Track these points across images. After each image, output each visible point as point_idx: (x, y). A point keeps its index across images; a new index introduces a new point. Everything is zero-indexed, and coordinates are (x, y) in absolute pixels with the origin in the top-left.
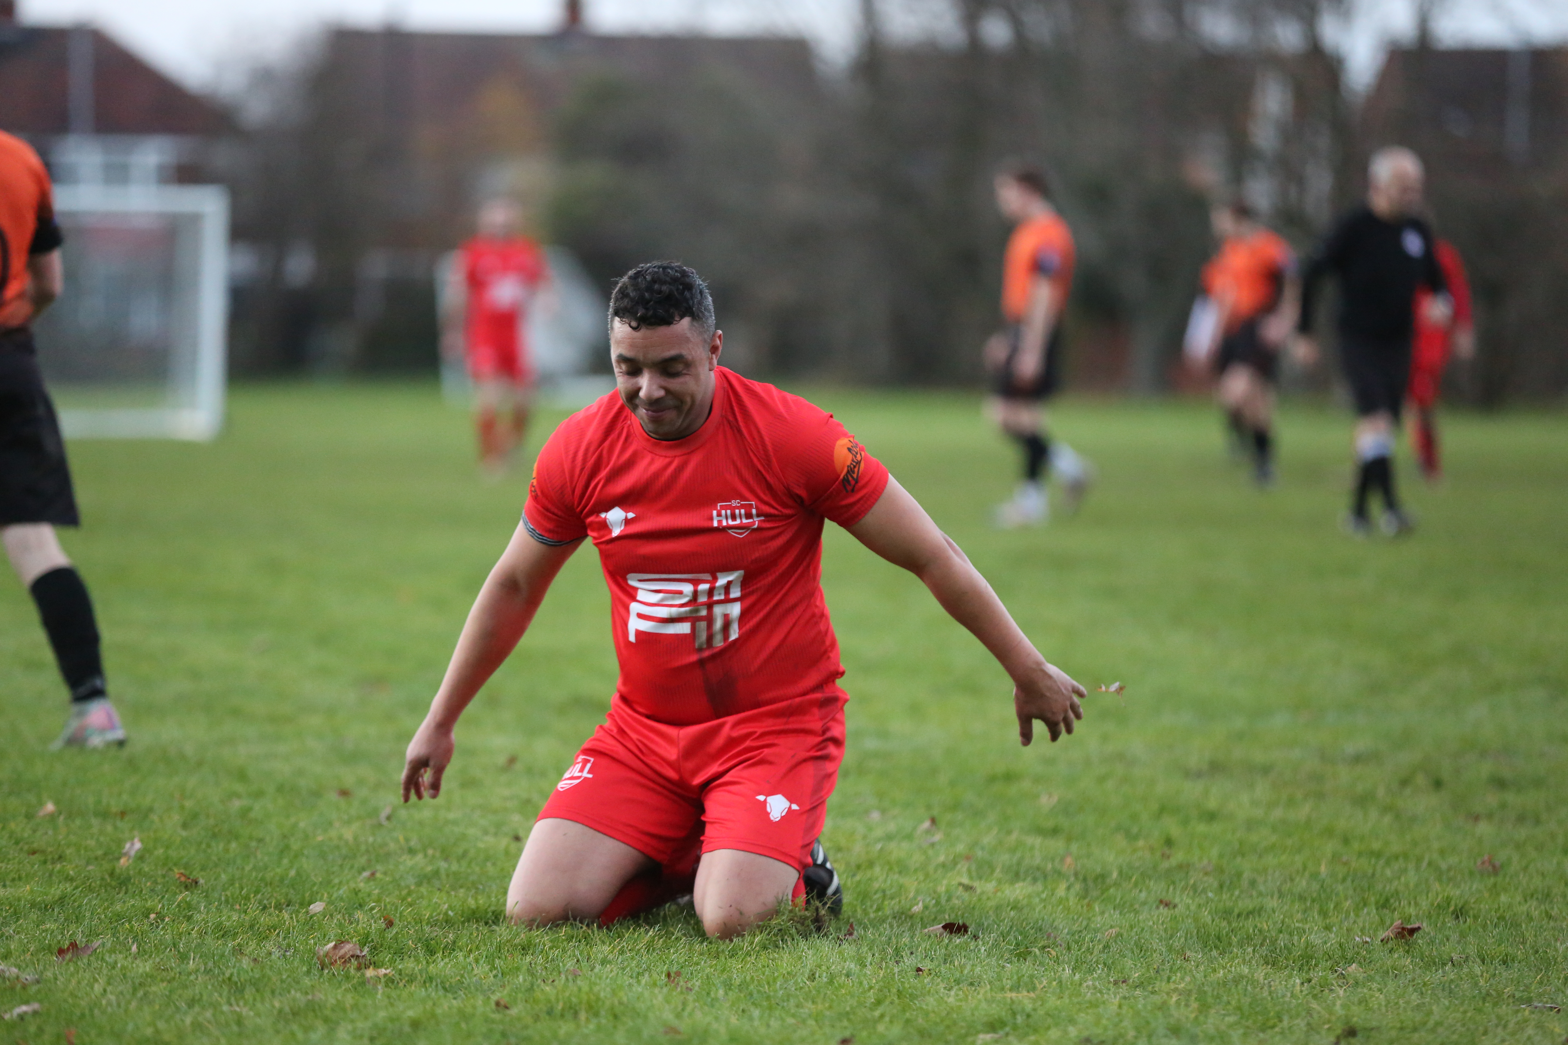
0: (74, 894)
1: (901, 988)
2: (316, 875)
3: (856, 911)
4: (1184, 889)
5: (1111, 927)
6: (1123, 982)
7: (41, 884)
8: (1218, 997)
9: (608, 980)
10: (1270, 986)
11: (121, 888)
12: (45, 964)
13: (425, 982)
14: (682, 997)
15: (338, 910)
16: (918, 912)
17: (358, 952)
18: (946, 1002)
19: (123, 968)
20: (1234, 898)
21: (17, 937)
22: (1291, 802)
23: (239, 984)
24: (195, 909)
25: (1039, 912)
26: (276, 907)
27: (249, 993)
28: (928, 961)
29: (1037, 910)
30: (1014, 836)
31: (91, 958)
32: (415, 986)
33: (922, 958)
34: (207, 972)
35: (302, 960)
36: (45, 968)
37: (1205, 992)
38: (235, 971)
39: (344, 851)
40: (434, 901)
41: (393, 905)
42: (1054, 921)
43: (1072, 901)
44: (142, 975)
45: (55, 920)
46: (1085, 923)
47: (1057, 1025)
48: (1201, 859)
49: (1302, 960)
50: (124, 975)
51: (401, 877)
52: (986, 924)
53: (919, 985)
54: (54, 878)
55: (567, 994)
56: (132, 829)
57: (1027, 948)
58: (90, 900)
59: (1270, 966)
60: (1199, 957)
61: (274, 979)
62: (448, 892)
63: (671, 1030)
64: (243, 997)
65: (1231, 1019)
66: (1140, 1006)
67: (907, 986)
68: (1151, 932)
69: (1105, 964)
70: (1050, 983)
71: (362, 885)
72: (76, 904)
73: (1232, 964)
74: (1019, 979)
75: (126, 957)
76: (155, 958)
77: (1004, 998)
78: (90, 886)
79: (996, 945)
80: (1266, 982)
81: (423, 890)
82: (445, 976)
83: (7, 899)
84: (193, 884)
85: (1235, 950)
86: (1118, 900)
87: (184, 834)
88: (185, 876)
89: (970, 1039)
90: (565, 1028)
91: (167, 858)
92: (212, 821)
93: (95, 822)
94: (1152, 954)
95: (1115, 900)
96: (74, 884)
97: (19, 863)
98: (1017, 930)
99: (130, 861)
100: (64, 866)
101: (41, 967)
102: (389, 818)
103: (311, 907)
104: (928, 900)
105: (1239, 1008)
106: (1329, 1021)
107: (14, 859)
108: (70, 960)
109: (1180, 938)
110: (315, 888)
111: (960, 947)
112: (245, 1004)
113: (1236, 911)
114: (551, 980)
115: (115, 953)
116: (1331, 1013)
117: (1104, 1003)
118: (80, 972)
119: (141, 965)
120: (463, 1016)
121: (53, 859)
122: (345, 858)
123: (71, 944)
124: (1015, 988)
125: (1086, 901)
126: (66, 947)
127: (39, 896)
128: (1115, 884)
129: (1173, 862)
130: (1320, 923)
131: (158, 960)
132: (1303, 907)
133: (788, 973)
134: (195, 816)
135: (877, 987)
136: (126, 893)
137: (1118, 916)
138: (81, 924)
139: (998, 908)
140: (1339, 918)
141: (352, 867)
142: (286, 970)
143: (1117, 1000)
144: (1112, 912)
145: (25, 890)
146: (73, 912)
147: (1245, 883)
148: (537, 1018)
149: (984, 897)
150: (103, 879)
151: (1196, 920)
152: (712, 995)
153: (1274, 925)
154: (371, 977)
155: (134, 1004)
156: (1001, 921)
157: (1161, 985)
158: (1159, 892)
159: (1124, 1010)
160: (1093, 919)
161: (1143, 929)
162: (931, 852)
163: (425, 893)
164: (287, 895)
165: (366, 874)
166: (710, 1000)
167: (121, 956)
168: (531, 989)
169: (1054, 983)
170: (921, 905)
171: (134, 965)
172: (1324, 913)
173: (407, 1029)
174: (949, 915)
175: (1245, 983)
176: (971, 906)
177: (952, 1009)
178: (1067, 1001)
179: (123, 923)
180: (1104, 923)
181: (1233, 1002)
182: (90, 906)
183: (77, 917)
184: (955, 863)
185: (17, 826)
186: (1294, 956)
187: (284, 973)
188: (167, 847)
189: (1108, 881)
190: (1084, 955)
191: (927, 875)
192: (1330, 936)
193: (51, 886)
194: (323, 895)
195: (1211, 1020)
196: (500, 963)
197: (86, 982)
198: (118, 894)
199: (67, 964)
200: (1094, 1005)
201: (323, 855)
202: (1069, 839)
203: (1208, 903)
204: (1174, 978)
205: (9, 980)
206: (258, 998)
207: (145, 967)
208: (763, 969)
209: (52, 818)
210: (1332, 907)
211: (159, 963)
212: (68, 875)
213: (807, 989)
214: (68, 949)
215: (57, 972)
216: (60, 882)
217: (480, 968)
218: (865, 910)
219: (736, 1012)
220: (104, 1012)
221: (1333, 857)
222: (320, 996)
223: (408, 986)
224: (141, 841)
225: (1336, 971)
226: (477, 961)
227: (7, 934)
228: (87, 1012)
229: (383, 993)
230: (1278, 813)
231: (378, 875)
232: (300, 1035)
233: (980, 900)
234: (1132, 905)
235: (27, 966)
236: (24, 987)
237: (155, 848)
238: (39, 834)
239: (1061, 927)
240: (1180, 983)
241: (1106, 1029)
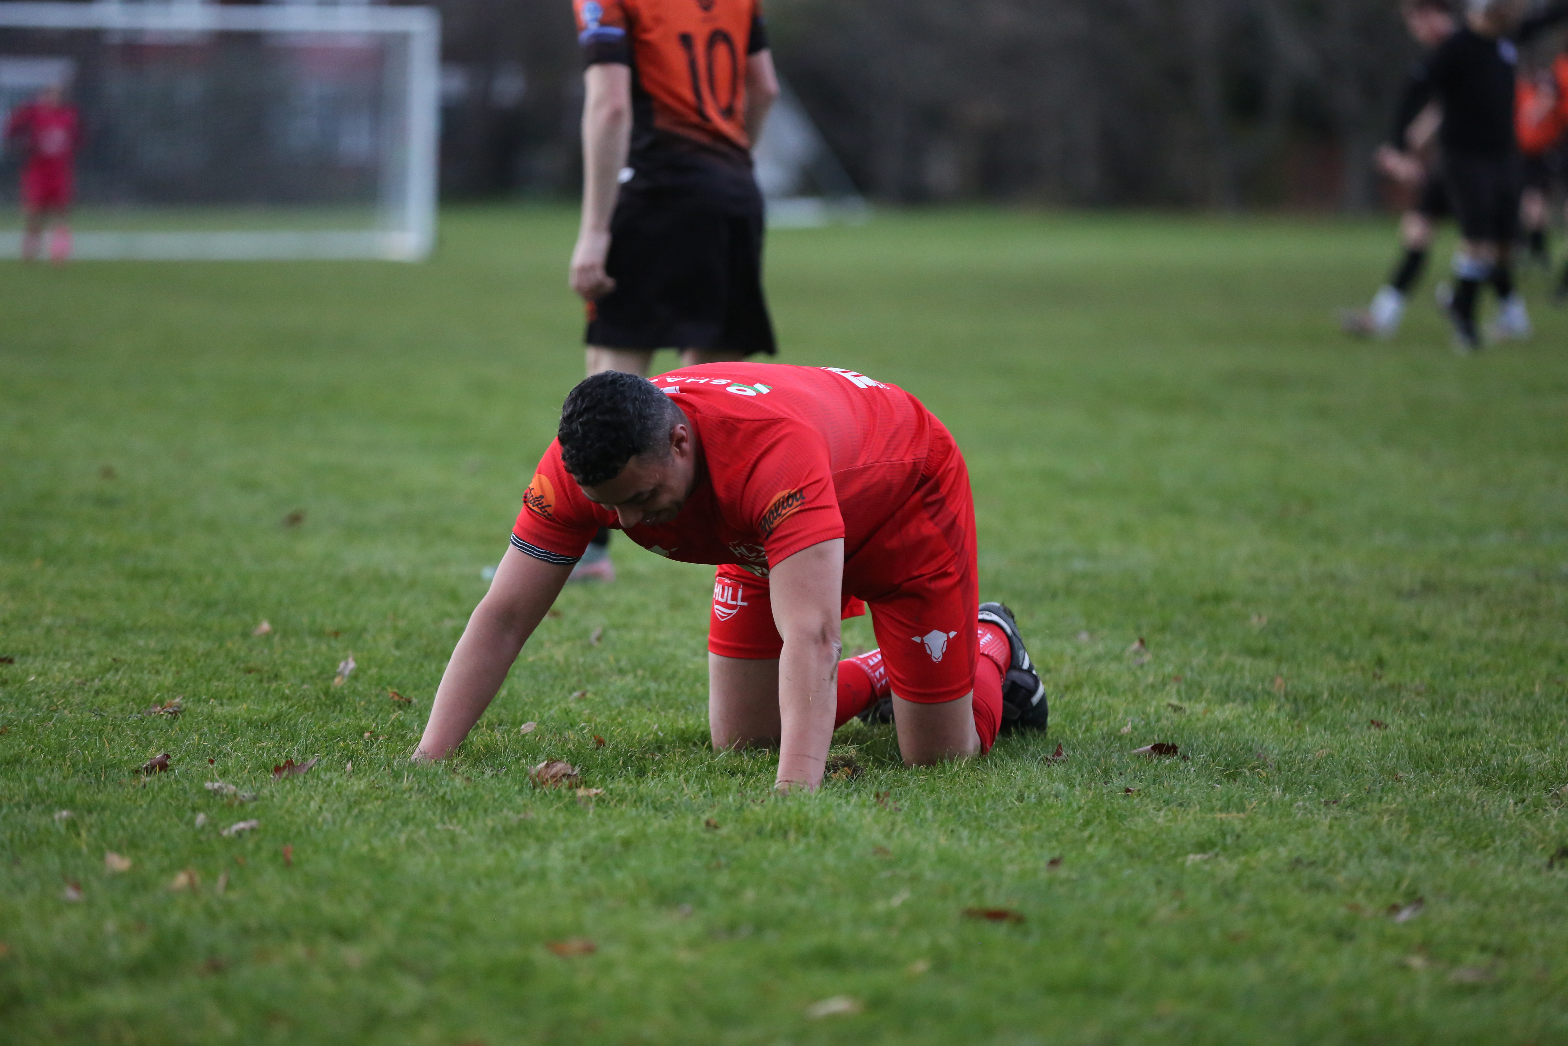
0: (291, 712)
1: (1110, 810)
2: (527, 695)
3: (1064, 731)
4: (1395, 710)
5: (1322, 748)
6: (1334, 802)
7: (258, 702)
8: (1430, 817)
9: (817, 801)
10: (1483, 807)
11: (335, 707)
12: (262, 782)
13: (635, 802)
14: (891, 818)
15: (549, 730)
16: (1127, 733)
17: (570, 771)
18: (1155, 823)
19: (338, 786)
20: (1446, 718)
21: (235, 754)
22: (1505, 621)
23: (452, 803)
24: (409, 729)
25: (1249, 733)
26: (488, 726)
27: (462, 811)
28: (1137, 782)
29: (1247, 731)
30: (1223, 658)
31: (307, 776)
32: (626, 806)
33: (1131, 779)
34: (421, 790)
35: (514, 779)
36: (262, 786)
37: (1417, 813)
38: (448, 789)
39: (555, 671)
40: (644, 721)
41: (603, 725)
42: (1263, 742)
43: (1283, 721)
44: (357, 794)
45: (272, 739)
46: (1295, 744)
47: (1267, 845)
48: (1412, 679)
49: (1516, 779)
50: (339, 793)
51: (612, 697)
52: (1195, 745)
53: (1129, 806)
54: (270, 696)
55: (777, 814)
56: (346, 649)
57: (1237, 769)
58: (305, 718)
59: (1482, 787)
60: (1412, 777)
61: (487, 798)
62: (658, 713)
63: (880, 850)
64: (456, 816)
65: (1443, 840)
66: (1351, 827)
67: (1116, 806)
68: (1363, 753)
69: (1316, 785)
70: (1260, 803)
71: (572, 705)
72: (292, 723)
73: (1444, 784)
74: (1229, 800)
75: (342, 775)
76: (369, 776)
77: (1214, 819)
78: (305, 704)
79: (1205, 766)
80: (1479, 802)
81: (634, 710)
82: (656, 796)
83: (225, 717)
84: (407, 703)
85: (1448, 770)
86: (1328, 722)
87: (397, 653)
88: (398, 695)
89: (1179, 860)
90: (775, 848)
91: (381, 678)
92: (424, 641)
93: (309, 641)
94: (1363, 774)
95: (1326, 721)
96: (290, 703)
97: (236, 682)
98: (1227, 751)
99: (345, 680)
100: (280, 685)
101: (258, 785)
102: (599, 639)
103: (523, 727)
104: (1137, 720)
105: (1451, 828)
106: (1542, 841)
107: (230, 677)
108: (287, 778)
109: (1391, 759)
110: (527, 708)
111: (1170, 768)
112: (459, 822)
113: (1449, 731)
114: (760, 801)
115: (331, 771)
116: (1545, 833)
117: (1314, 823)
118: (296, 790)
119: (356, 783)
120: (674, 835)
121: (269, 677)
122: (556, 678)
123: (287, 762)
124: (1225, 808)
125: (1296, 722)
126: (282, 765)
127: (255, 715)
128: (1326, 704)
129: (1385, 682)
130: (1534, 744)
131: (372, 778)
132: (1516, 726)
133: (997, 794)
134: (408, 636)
135: (1086, 808)
136: (341, 711)
137: (1329, 737)
138: (297, 742)
139: (1207, 730)
140: (1554, 738)
141: (563, 687)
142: (499, 789)
143: (1329, 819)
144: (1323, 732)
145: (242, 708)
146: (289, 731)
147: (1458, 704)
148: (747, 838)
149: (1194, 718)
150: (318, 698)
151: (1408, 740)
152: (921, 814)
153: (1487, 746)
154: (582, 796)
155: (349, 822)
156: (1210, 742)
157: (1372, 806)
158: (1370, 714)
159: (1335, 831)
160: (1303, 740)
161: (1354, 750)
162: (1139, 673)
163: (635, 713)
164: (499, 714)
165: (576, 694)
166: (918, 820)
167: (336, 774)
168: (740, 809)
169: (1265, 804)
170: (1130, 726)
171: (349, 784)
172: (1538, 734)
173: (618, 848)
174: (1158, 736)
175: (1457, 803)
176: (1181, 727)
177: (1161, 829)
178: (1277, 821)
179: (338, 742)
180: (1315, 744)
181: (1446, 822)
182: (306, 724)
183: (293, 735)
184: (1164, 684)
185: (235, 645)
186: (1508, 776)
187: (496, 791)
188: (381, 667)
189: (1319, 701)
190: (1294, 776)
191: (1136, 696)
192: (1544, 755)
193: (267, 704)
194: (534, 714)
195: (1422, 841)
196: (710, 784)
197: (302, 799)
198: (332, 712)
199: (283, 782)
200: (1303, 825)
201: (534, 676)
202: (1279, 661)
203: (1420, 723)
204: (1385, 799)
205: (227, 797)
206: (471, 818)
207: (360, 785)
208: (972, 790)
209: (268, 637)
210: (1546, 725)
211: (373, 781)
212: (284, 693)
213: (1016, 810)
214: (284, 767)
215: (274, 790)
216: (276, 701)
217: (690, 788)
218: (1073, 731)
219: (945, 832)
220: (319, 830)
221: (1548, 677)
222: (532, 815)
223: (619, 806)
224: (355, 660)
225: (1550, 792)
226: (687, 780)
227: (225, 752)
228: (303, 829)
229: (594, 813)
230: (1491, 633)
231: (589, 695)
232: (513, 853)
233: (1189, 720)
234: (1343, 726)
235: (244, 784)
236: (242, 804)
237: (369, 668)
238: (254, 653)
239: (1271, 748)
240: (1391, 804)
241: (1316, 849)
